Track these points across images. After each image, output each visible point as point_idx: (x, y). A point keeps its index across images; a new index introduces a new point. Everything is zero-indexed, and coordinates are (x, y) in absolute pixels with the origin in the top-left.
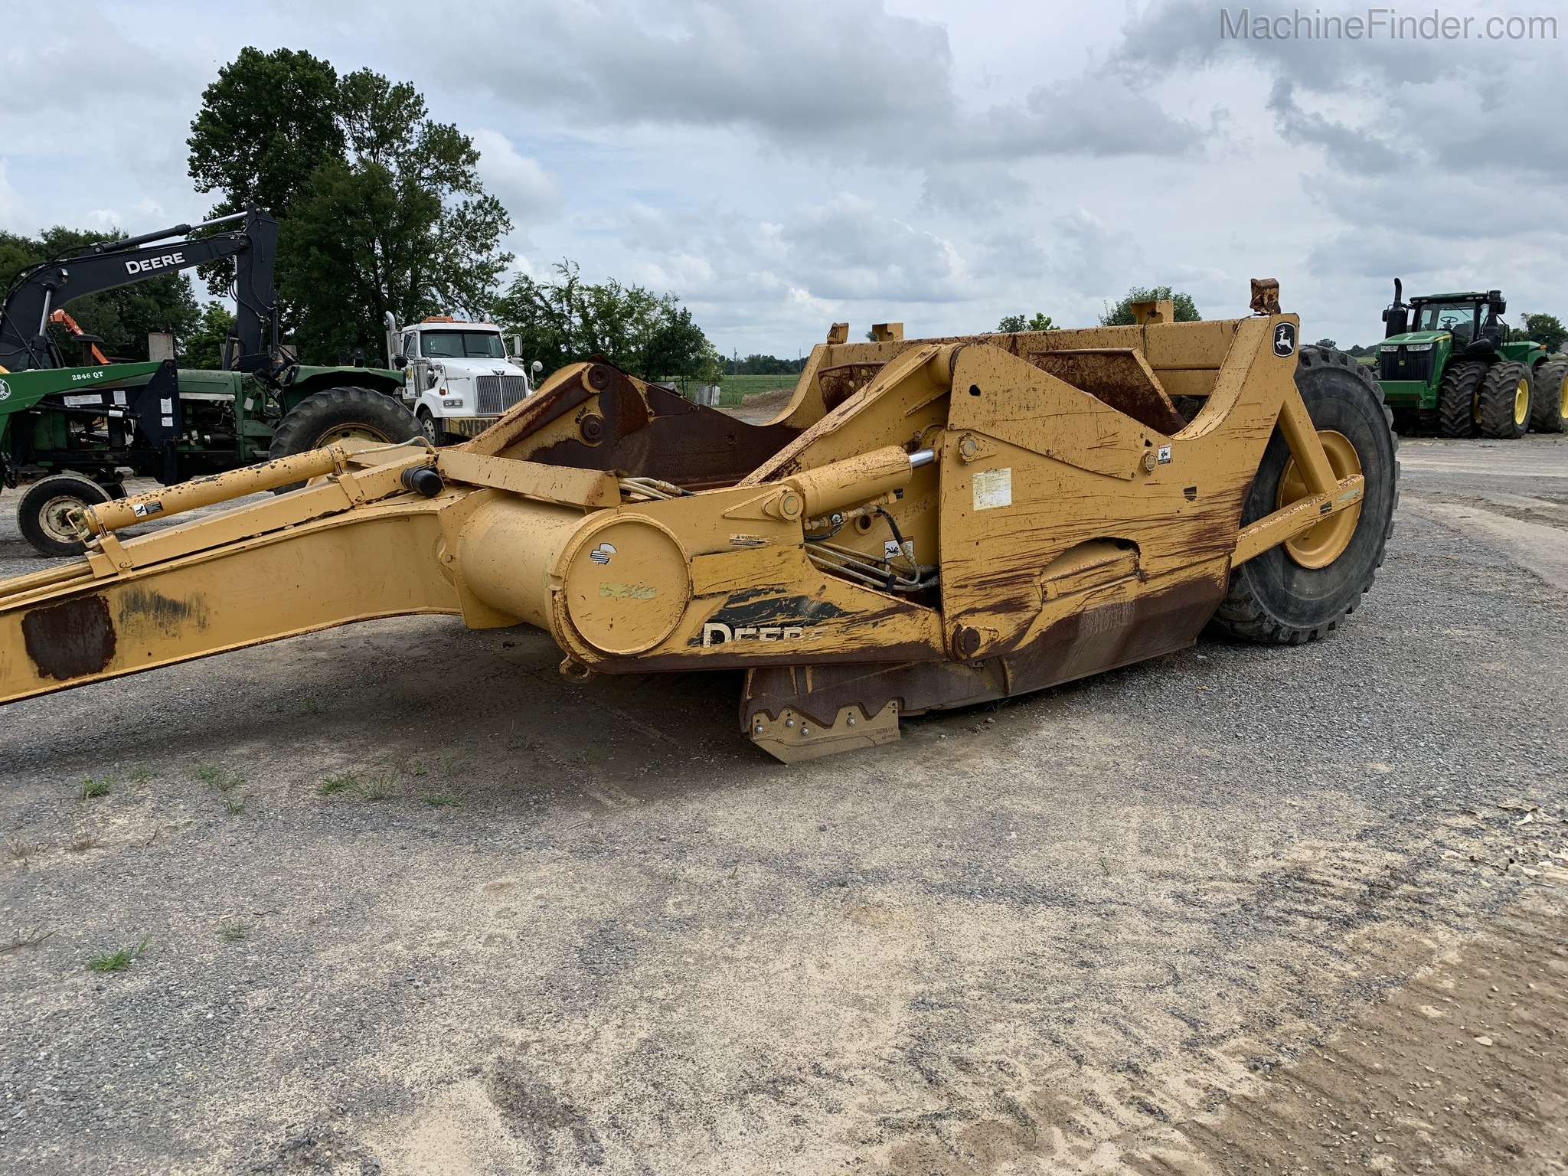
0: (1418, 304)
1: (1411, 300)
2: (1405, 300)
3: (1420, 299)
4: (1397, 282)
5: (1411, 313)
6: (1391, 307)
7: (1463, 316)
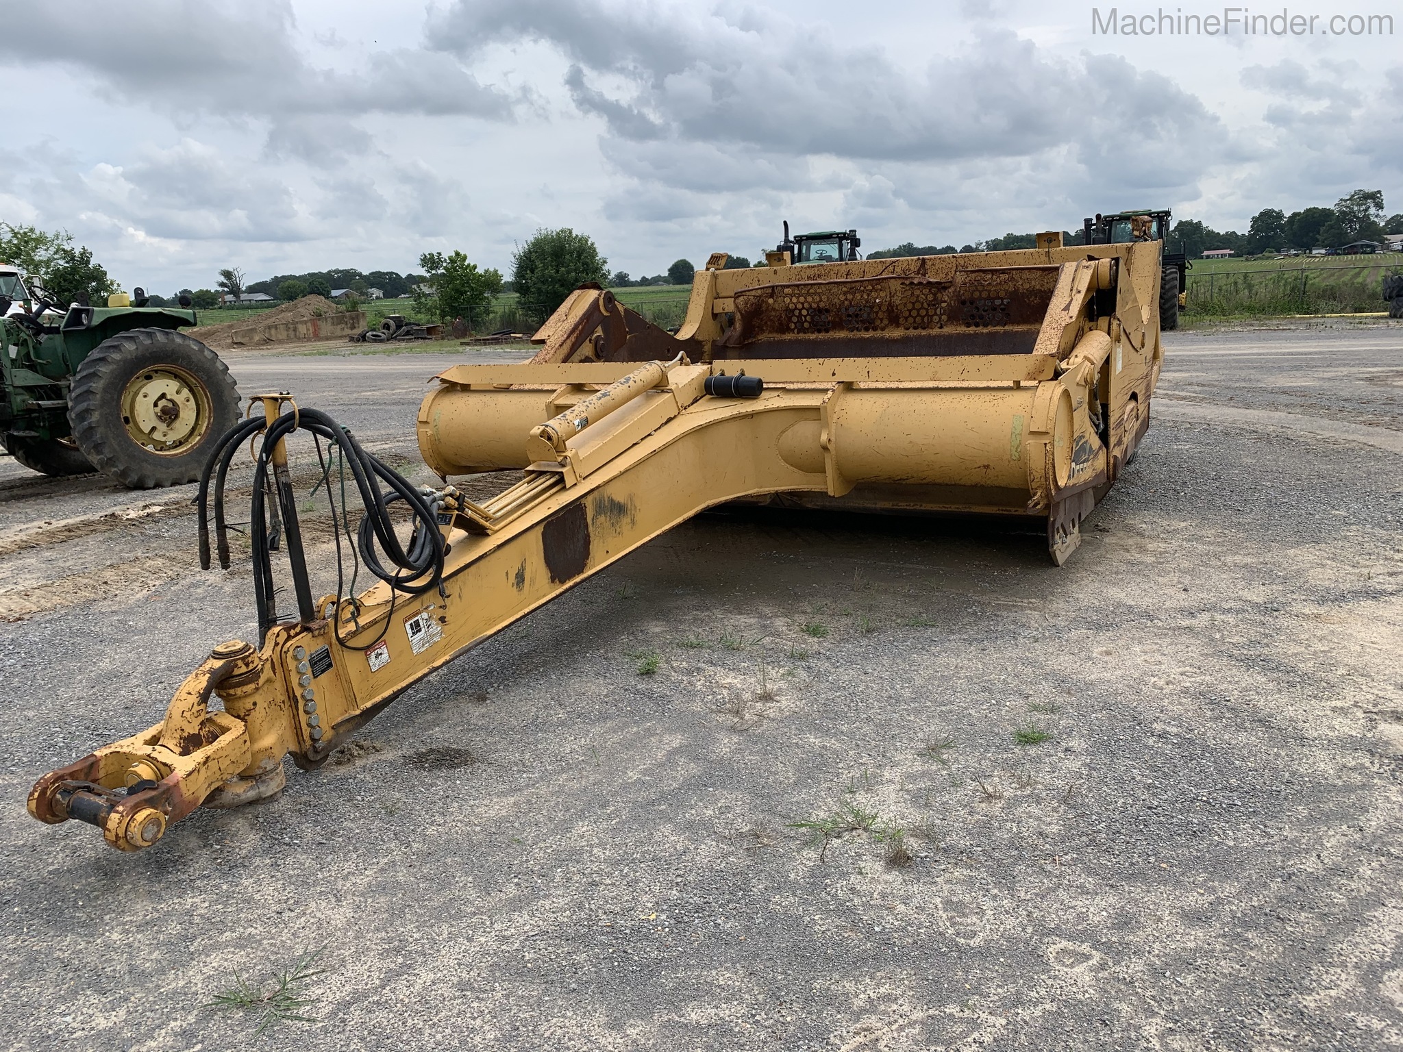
0: (800, 240)
1: (795, 237)
2: (791, 238)
3: (801, 237)
4: (785, 223)
5: (796, 247)
6: (782, 243)
7: (832, 250)
